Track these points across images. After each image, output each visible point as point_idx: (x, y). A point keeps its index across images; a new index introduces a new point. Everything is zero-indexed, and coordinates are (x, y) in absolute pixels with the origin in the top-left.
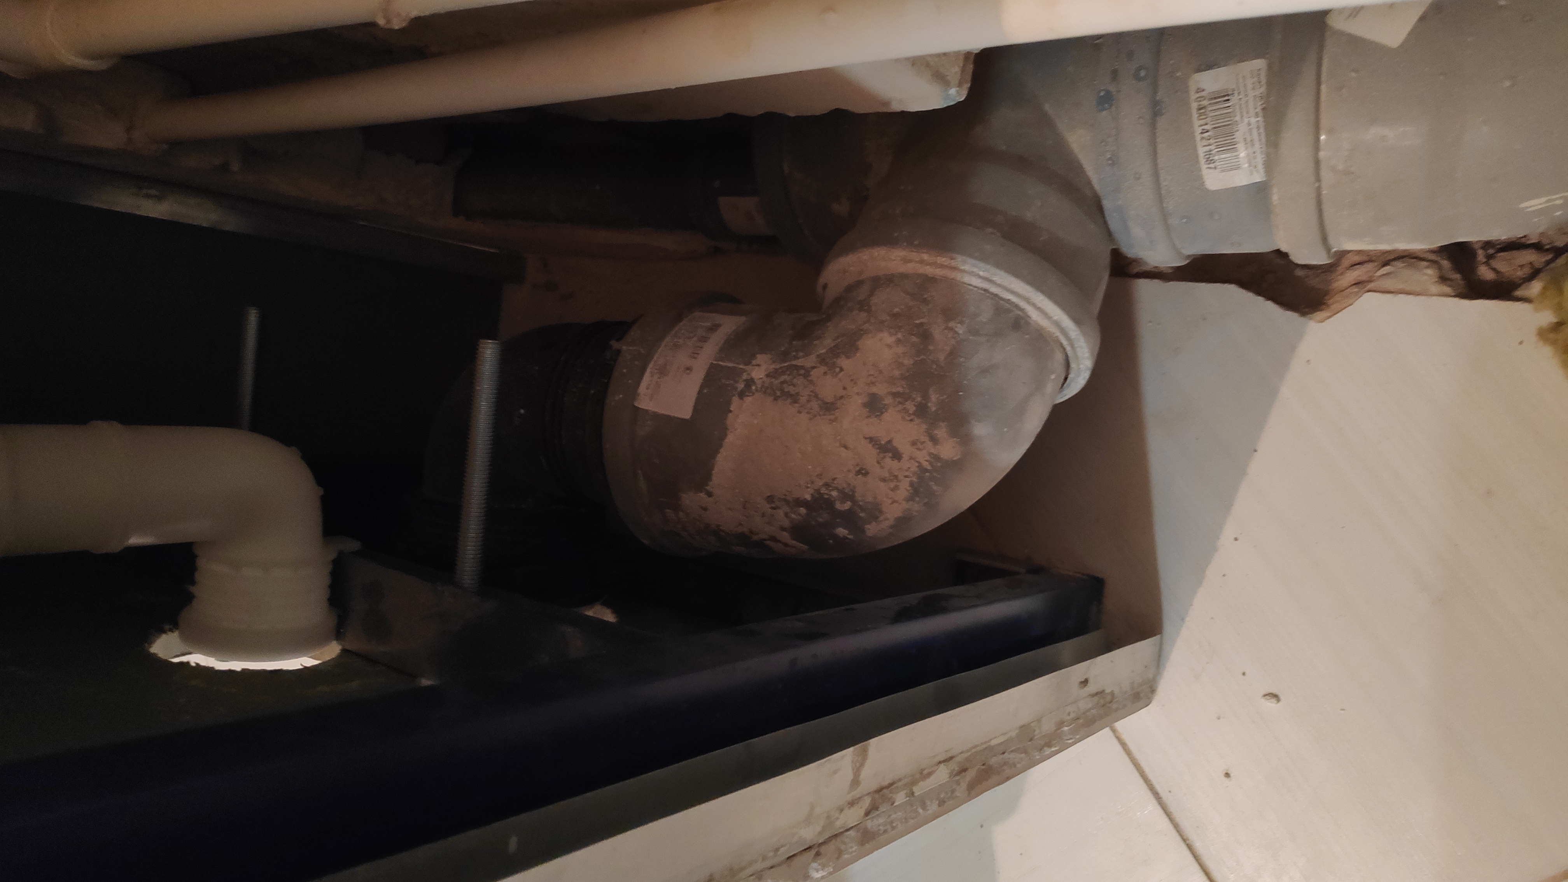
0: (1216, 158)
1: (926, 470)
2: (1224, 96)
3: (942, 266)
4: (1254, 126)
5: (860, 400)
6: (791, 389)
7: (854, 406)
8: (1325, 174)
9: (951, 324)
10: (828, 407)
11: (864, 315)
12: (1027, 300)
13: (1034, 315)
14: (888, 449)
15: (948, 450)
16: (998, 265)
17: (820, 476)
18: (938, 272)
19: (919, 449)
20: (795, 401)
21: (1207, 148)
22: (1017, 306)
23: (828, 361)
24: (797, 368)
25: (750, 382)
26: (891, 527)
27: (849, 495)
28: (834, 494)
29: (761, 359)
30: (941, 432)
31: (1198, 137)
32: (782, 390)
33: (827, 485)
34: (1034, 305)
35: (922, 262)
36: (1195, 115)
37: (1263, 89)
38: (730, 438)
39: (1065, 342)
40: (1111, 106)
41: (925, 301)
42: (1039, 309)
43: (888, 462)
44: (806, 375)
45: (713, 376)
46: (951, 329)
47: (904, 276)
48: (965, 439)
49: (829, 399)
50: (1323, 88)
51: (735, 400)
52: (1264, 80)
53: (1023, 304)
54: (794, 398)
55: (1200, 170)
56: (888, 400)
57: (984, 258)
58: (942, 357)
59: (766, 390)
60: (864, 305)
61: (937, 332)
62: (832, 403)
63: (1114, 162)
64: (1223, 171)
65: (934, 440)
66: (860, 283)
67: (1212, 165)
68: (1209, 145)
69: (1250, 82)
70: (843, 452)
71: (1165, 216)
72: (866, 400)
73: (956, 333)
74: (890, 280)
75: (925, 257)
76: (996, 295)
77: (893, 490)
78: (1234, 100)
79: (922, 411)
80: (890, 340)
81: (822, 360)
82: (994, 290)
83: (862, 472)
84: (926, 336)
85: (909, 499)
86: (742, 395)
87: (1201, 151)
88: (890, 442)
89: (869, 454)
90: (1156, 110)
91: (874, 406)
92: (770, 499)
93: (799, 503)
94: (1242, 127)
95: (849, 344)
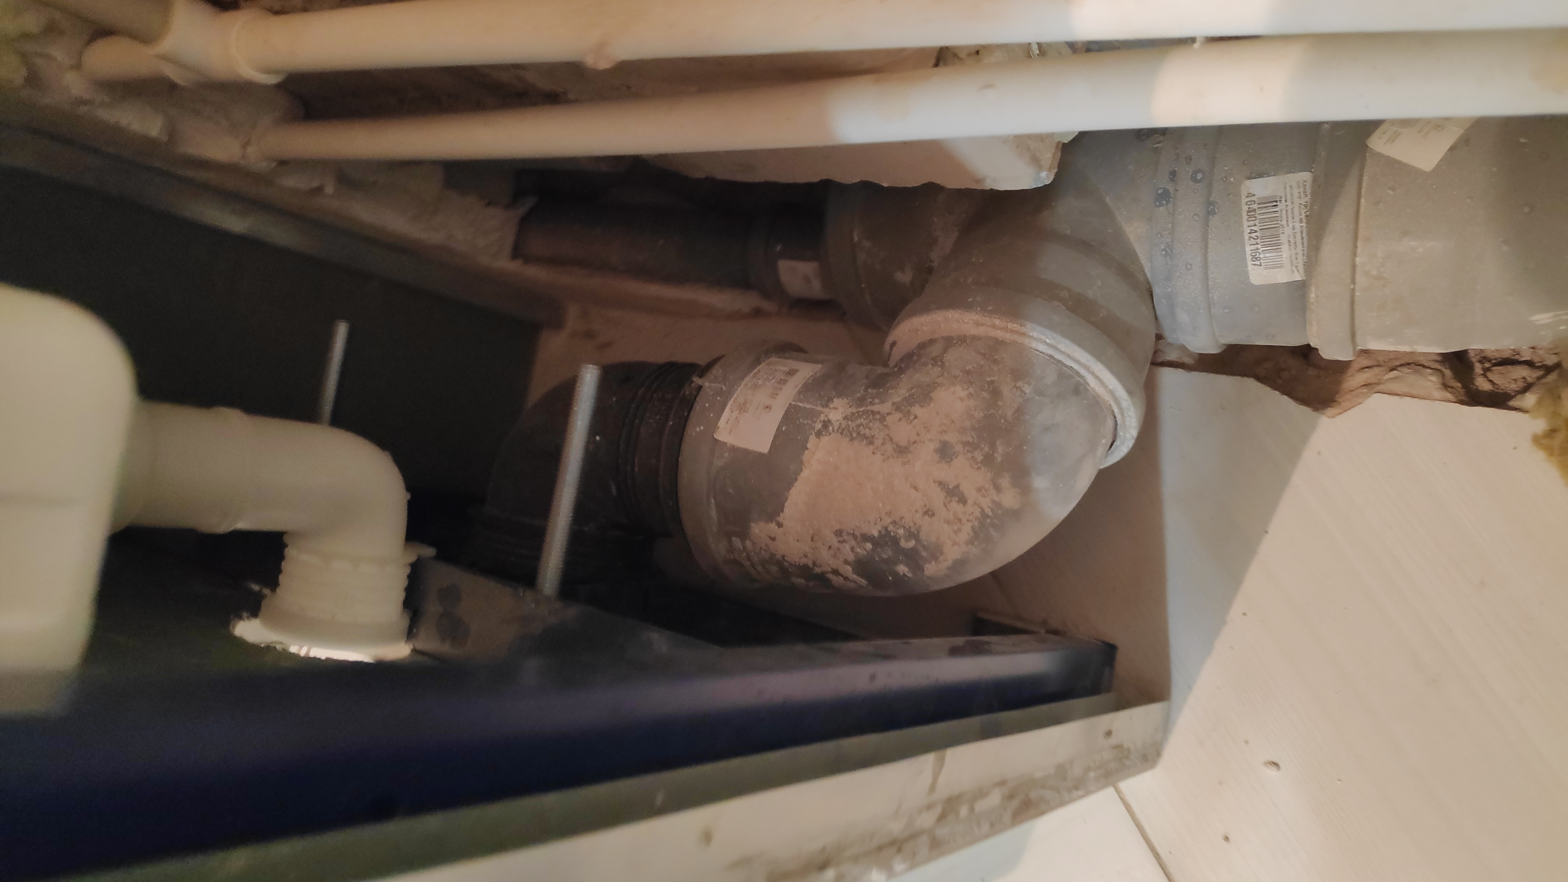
0: (1261, 256)
1: (988, 516)
2: (1273, 202)
3: (1013, 331)
4: (1298, 230)
5: (932, 446)
6: (867, 432)
7: (927, 451)
8: (1359, 277)
9: (1019, 384)
10: (902, 451)
11: (937, 370)
12: (1087, 369)
13: (1092, 382)
14: (954, 493)
15: (1009, 499)
16: (1065, 335)
17: (889, 514)
18: (1008, 336)
19: (983, 496)
20: (871, 443)
21: (1253, 247)
22: (1078, 373)
23: (904, 408)
24: (873, 413)
25: (826, 424)
26: (948, 569)
27: (913, 535)
28: (901, 531)
29: (837, 402)
30: (1005, 481)
31: (1246, 237)
32: (859, 433)
33: (894, 523)
34: (1093, 374)
35: (994, 326)
36: (1245, 217)
37: (1308, 199)
38: (805, 473)
39: (1116, 410)
40: (1168, 202)
41: (995, 361)
42: (1097, 378)
43: (955, 505)
44: (883, 419)
45: (791, 416)
46: (1019, 388)
47: (975, 338)
48: (1024, 489)
49: (903, 443)
50: (1362, 200)
51: (812, 439)
52: (1309, 191)
53: (1083, 372)
54: (870, 441)
55: (1246, 266)
56: (959, 448)
57: (1052, 327)
58: (1009, 413)
59: (841, 431)
60: (937, 361)
61: (1006, 390)
62: (906, 448)
63: (1169, 252)
64: (1266, 269)
65: (998, 488)
66: (932, 342)
67: (1258, 263)
68: (1257, 244)
69: (1296, 192)
70: (913, 493)
71: (1210, 304)
72: (938, 446)
73: (1023, 391)
74: (963, 340)
75: (997, 322)
76: (1059, 361)
77: (956, 532)
78: (1281, 206)
79: (988, 460)
80: (964, 394)
81: (898, 408)
82: (1058, 356)
83: (929, 513)
84: (996, 393)
85: (970, 542)
86: (819, 434)
87: (1248, 249)
88: (957, 486)
89: (937, 497)
90: (1210, 209)
91: (945, 452)
92: (839, 533)
93: (866, 538)
94: (1288, 231)
95: (924, 395)
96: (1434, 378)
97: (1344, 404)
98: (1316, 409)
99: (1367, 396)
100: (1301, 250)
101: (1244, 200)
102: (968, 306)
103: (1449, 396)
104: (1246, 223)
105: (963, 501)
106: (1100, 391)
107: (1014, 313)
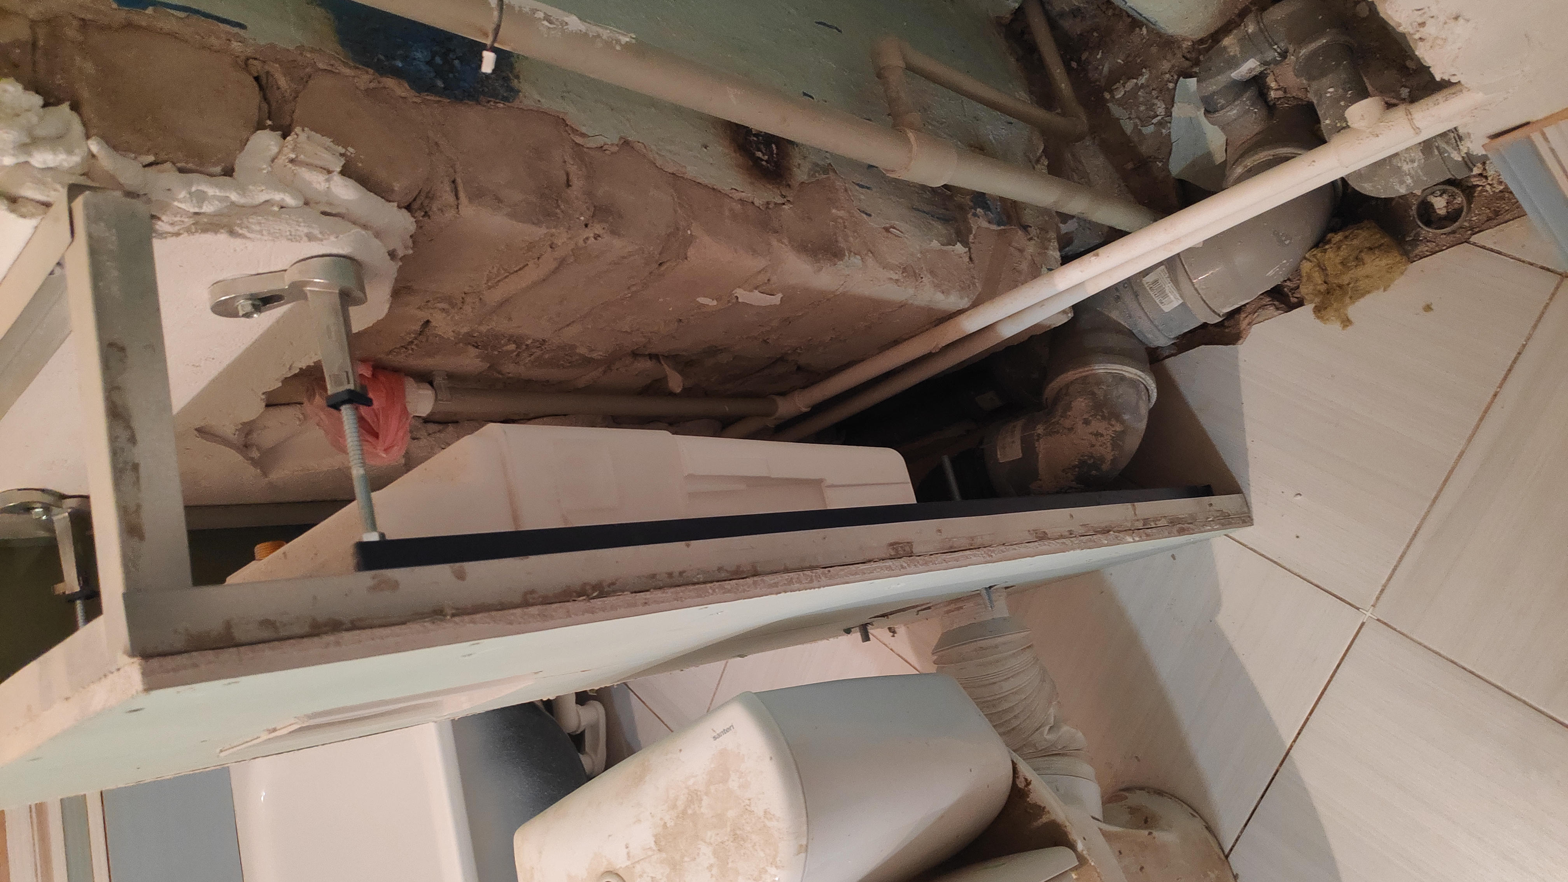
0: (1164, 301)
1: (1114, 437)
2: (1156, 281)
3: (1088, 371)
4: (1170, 286)
5: (1081, 423)
6: (1054, 430)
7: (1080, 425)
8: (1200, 291)
10: (1071, 429)
11: (1068, 397)
12: (1122, 370)
13: (1126, 374)
14: (1098, 435)
15: (1119, 428)
16: (1107, 363)
17: (1078, 454)
18: (1087, 373)
19: (1108, 431)
22: (1119, 374)
23: (1064, 416)
24: (1054, 423)
25: (1038, 435)
27: (1091, 456)
28: (1085, 458)
29: (1039, 426)
30: (1113, 422)
31: (1154, 297)
32: (1052, 432)
33: (1082, 456)
34: (1124, 371)
35: (1080, 372)
36: (1149, 290)
37: (1167, 274)
38: (1040, 456)
39: (1141, 380)
40: (1121, 299)
41: (1088, 384)
42: (1127, 372)
43: (1100, 439)
44: (1058, 423)
45: (1023, 441)
46: (1101, 388)
47: (1076, 379)
48: (1122, 422)
49: (1070, 427)
50: (1186, 267)
51: (1036, 443)
52: (1166, 272)
53: (1121, 372)
54: (1058, 432)
55: (1161, 307)
56: (1090, 418)
57: (1101, 362)
58: (1102, 398)
59: (1046, 435)
60: (1066, 395)
61: (1096, 391)
63: (1130, 317)
64: (1168, 304)
65: (1113, 426)
66: (1060, 390)
67: (1163, 304)
68: (1160, 300)
69: (1162, 274)
70: (1083, 442)
71: (1156, 327)
72: (1083, 422)
73: (1103, 389)
74: (1072, 383)
75: (1081, 370)
76: (1111, 373)
77: (1105, 448)
78: (1160, 281)
79: (1104, 418)
80: (1081, 400)
81: (1062, 417)
82: (1109, 371)
83: (1093, 446)
84: (1093, 394)
85: (1113, 450)
86: (1038, 440)
87: (1157, 301)
88: (1097, 432)
89: (1093, 438)
90: (1136, 295)
91: (1087, 422)
92: (1064, 471)
93: (1075, 467)
94: (1167, 288)
95: (1068, 407)
96: (1272, 308)
97: (1244, 336)
98: (1234, 344)
99: (1250, 328)
100: (1176, 293)
101: (1146, 285)
102: (1067, 371)
103: (1280, 312)
104: (1151, 293)
105: (1102, 435)
106: (1131, 376)
107: (1086, 364)
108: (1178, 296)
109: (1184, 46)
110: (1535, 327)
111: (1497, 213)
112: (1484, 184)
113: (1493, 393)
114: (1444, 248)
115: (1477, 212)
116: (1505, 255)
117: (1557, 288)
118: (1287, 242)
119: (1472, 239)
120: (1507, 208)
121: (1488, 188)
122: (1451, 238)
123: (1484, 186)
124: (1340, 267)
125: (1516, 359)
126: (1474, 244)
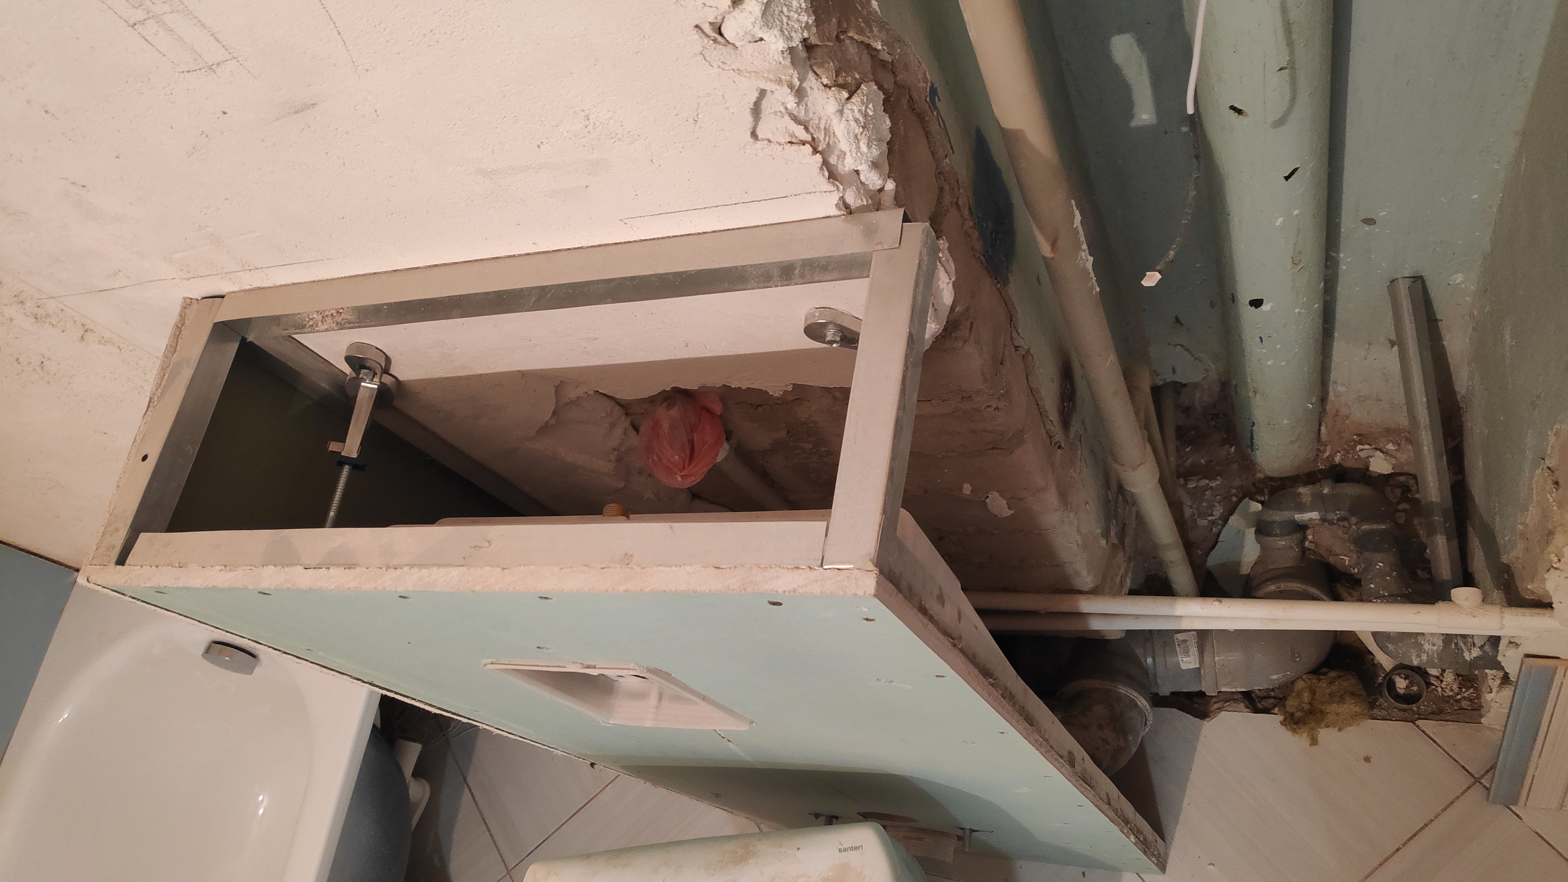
0: (1184, 659)
1: (1115, 749)
2: (1185, 641)
3: (1112, 686)
4: (1195, 650)
5: (1095, 725)
7: (1094, 727)
8: (1217, 665)
11: (1089, 700)
13: (1139, 703)
15: (1122, 743)
16: (1129, 687)
18: (1110, 688)
23: (1083, 713)
30: (1120, 737)
31: (1178, 653)
34: (1140, 700)
35: (1105, 684)
36: (1177, 646)
37: (1196, 640)
40: (1150, 642)
41: (1109, 697)
46: (1119, 705)
47: (1101, 689)
48: (1125, 740)
49: (1086, 725)
50: (1214, 641)
52: (1196, 637)
53: (1136, 700)
55: (1179, 663)
57: (1124, 685)
58: (1117, 713)
60: (1089, 697)
61: (1115, 706)
63: (1153, 659)
64: (1186, 663)
65: (1118, 740)
67: (1183, 662)
68: (1182, 655)
69: (1192, 638)
70: (1092, 742)
71: (1168, 676)
74: (1095, 689)
75: (1107, 683)
76: (1129, 696)
78: (1188, 643)
79: (1115, 730)
80: (1101, 707)
81: (1080, 713)
84: (1112, 707)
87: (1179, 657)
88: (1106, 739)
89: (1101, 743)
90: (1164, 646)
94: (1192, 651)
96: (1241, 705)
97: (1212, 717)
98: (1202, 719)
99: (1219, 713)
100: (1197, 657)
101: (1176, 641)
102: (1094, 678)
103: (1249, 710)
104: (1178, 648)
105: (1108, 744)
107: (1112, 680)
108: (1197, 661)
109: (1258, 475)
110: (1444, 810)
111: (1440, 712)
112: (1437, 685)
113: (1396, 848)
114: (1394, 719)
115: (1426, 704)
116: (1438, 745)
117: (1469, 788)
118: (1298, 659)
119: (1418, 722)
120: (1449, 711)
121: (1439, 689)
122: (1401, 714)
123: (1437, 687)
124: (1327, 696)
125: (1423, 828)
126: (1418, 726)
